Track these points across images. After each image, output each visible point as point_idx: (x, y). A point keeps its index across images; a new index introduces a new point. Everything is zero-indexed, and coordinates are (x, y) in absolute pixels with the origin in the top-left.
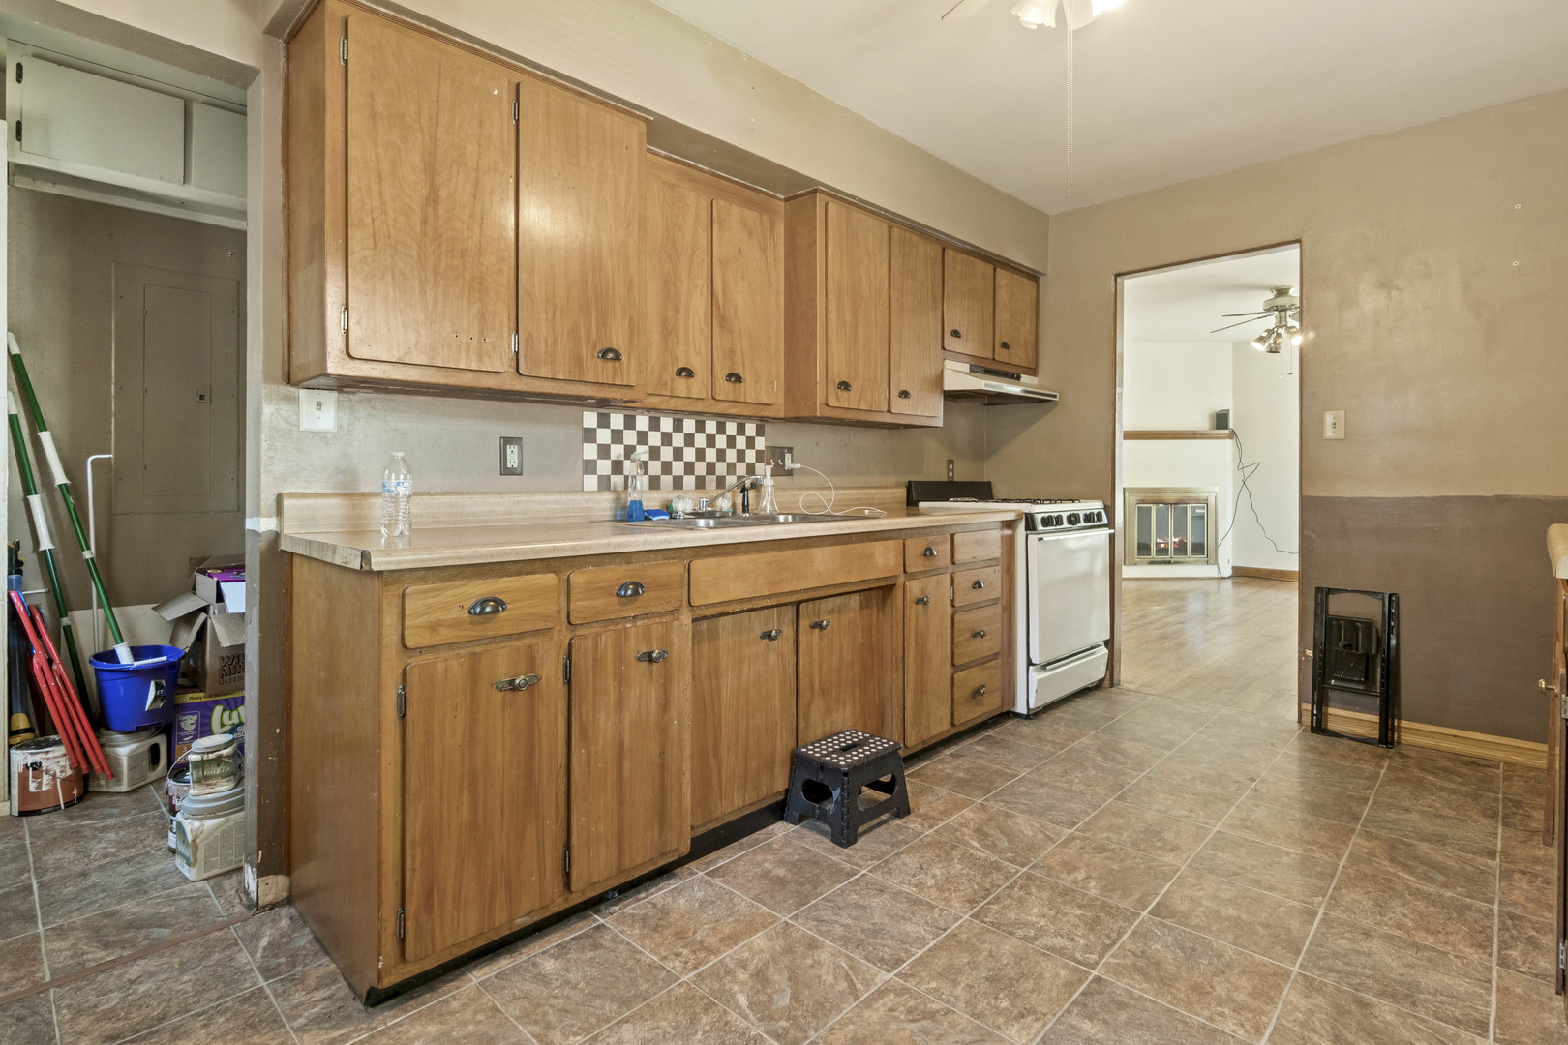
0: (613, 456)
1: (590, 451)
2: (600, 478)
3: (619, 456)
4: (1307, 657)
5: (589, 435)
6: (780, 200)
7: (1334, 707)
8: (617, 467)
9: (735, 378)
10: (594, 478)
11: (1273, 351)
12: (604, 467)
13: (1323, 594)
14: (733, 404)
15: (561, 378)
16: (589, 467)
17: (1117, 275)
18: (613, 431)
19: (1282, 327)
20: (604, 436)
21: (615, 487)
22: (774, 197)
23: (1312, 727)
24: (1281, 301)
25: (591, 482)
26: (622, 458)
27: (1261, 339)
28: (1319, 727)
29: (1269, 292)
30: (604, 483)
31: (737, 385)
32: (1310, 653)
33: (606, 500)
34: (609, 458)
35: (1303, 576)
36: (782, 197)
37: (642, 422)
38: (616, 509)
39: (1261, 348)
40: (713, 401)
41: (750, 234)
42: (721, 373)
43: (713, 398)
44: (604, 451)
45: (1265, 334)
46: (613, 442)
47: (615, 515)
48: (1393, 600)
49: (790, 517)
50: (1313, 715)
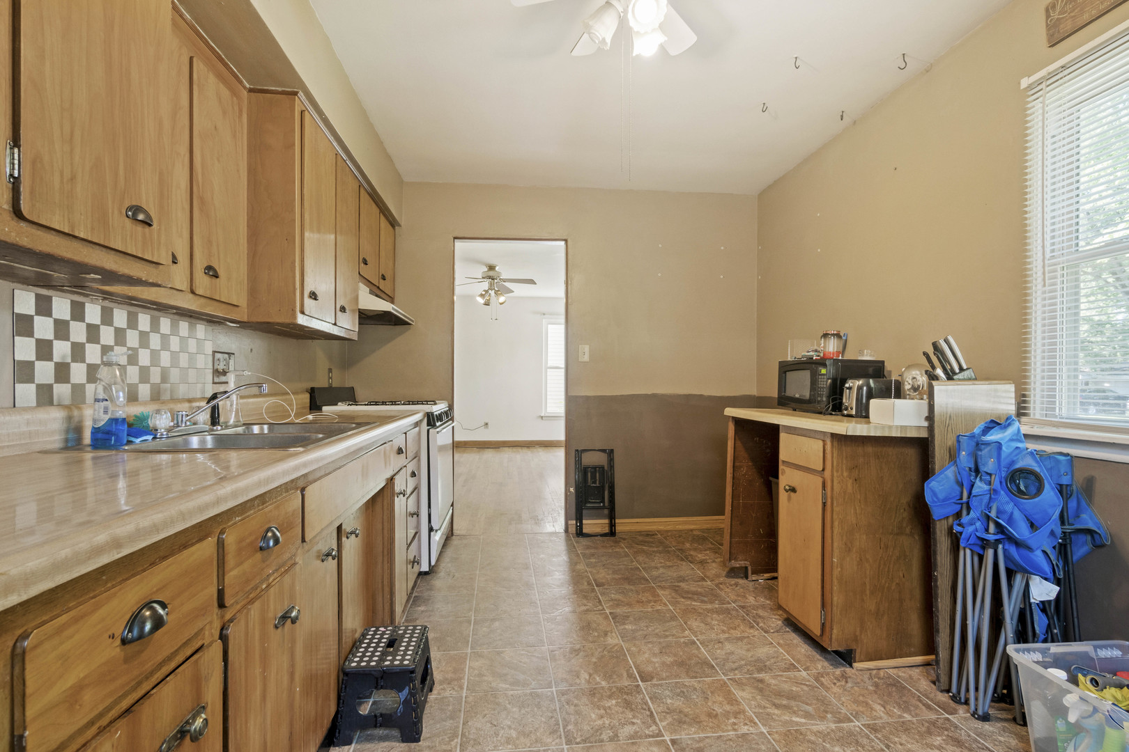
0: (56, 358)
1: (25, 349)
2: (40, 387)
3: (64, 357)
4: (570, 492)
5: (23, 325)
6: (245, 87)
7: (586, 519)
8: (62, 372)
9: (211, 272)
10: (32, 388)
11: (487, 304)
12: (44, 372)
13: (579, 453)
14: (208, 301)
15: (82, 235)
16: (24, 372)
17: (455, 238)
18: (57, 322)
19: (492, 290)
20: (45, 329)
21: (59, 400)
22: (241, 82)
23: (577, 534)
24: (491, 273)
25: (27, 392)
26: (69, 360)
27: (482, 296)
28: (580, 533)
29: (485, 267)
30: (45, 396)
31: (214, 280)
32: (572, 490)
33: (53, 419)
34: (51, 359)
35: (568, 444)
36: (248, 86)
37: (93, 312)
38: (67, 431)
39: (481, 301)
40: (191, 296)
41: (224, 113)
42: (200, 265)
43: (193, 292)
44: (44, 350)
45: (484, 293)
46: (57, 337)
47: (67, 440)
48: (610, 453)
49: (266, 427)
50: (577, 526)
